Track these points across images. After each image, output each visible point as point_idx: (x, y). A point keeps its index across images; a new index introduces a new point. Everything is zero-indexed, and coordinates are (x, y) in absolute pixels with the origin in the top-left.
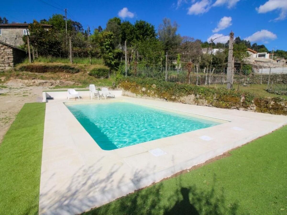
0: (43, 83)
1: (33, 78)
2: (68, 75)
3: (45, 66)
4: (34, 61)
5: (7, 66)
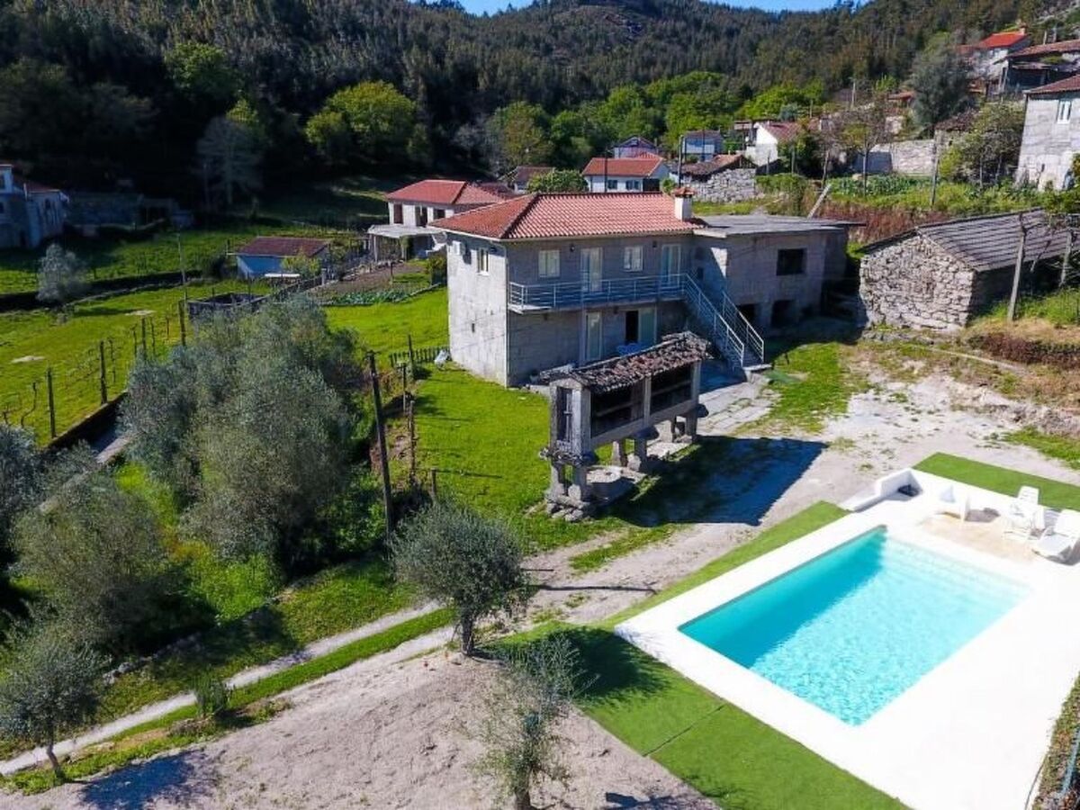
1: (983, 379)
3: (1037, 343)
4: (1021, 315)
5: (951, 320)
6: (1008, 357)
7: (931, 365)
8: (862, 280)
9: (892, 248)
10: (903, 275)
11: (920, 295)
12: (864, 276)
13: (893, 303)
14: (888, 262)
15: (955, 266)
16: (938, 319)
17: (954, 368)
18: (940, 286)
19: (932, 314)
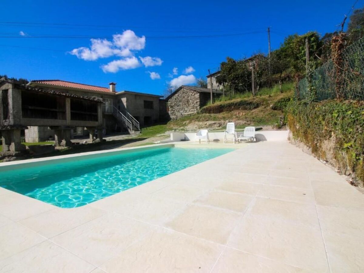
0: (212, 124)
1: (207, 119)
2: (243, 112)
3: (221, 105)
4: (215, 102)
5: (195, 110)
6: (213, 113)
7: (191, 121)
8: (170, 107)
9: (176, 95)
10: (180, 101)
11: (186, 106)
12: (170, 106)
13: (179, 111)
14: (176, 99)
15: (194, 93)
16: (192, 111)
17: (198, 119)
18: (191, 101)
19: (190, 110)
